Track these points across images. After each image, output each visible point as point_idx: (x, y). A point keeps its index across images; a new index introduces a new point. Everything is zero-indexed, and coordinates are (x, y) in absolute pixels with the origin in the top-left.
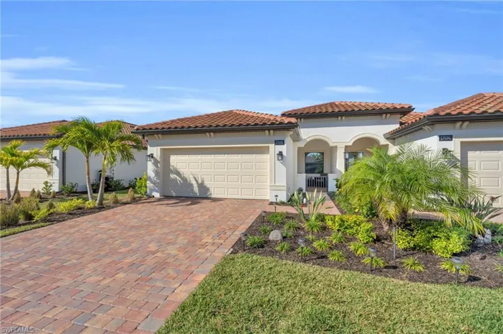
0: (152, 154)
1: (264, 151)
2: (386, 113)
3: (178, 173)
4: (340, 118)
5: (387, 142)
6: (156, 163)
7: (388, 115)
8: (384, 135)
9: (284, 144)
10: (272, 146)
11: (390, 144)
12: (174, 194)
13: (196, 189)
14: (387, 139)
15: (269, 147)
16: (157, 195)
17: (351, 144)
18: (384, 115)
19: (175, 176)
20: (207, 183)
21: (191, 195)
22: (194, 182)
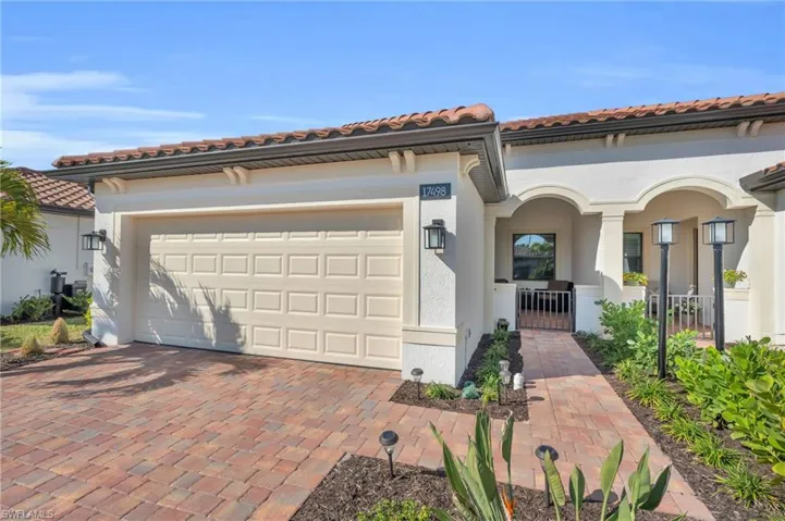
0: (103, 232)
1: (386, 219)
2: (752, 119)
3: (168, 283)
4: (610, 138)
5: (751, 201)
6: (111, 255)
7: (758, 124)
8: (743, 181)
9: (448, 195)
10: (411, 204)
11: (762, 206)
12: (158, 339)
13: (209, 328)
14: (753, 191)
15: (400, 208)
16: (111, 340)
17: (641, 207)
18: (745, 125)
19: (161, 289)
20: (237, 314)
21: (198, 343)
22: (205, 310)
